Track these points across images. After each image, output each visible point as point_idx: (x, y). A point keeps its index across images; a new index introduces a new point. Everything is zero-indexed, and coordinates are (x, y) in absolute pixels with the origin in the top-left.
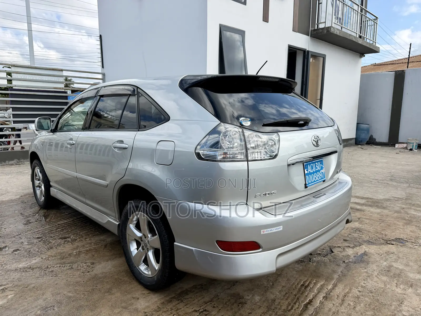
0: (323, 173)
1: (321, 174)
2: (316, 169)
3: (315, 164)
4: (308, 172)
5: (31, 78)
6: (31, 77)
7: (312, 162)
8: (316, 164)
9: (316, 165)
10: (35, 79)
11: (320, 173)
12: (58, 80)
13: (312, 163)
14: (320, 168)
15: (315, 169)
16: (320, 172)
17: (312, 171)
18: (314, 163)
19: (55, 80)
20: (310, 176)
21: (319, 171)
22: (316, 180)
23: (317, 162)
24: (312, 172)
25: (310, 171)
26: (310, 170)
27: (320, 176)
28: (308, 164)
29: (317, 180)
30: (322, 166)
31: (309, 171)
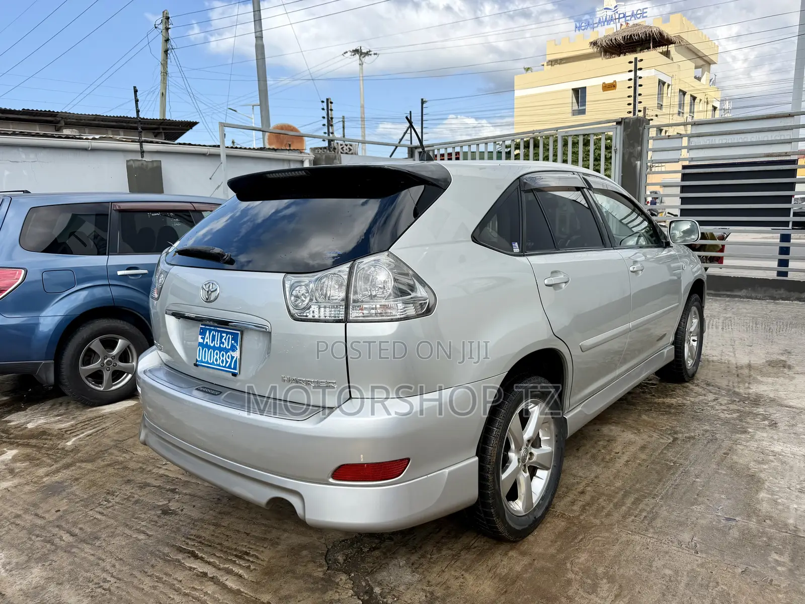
0: (235, 359)
1: (229, 358)
2: (220, 344)
3: (221, 335)
4: (204, 341)
5: (724, 141)
6: (724, 139)
7: (216, 329)
8: (223, 335)
9: (222, 337)
10: (730, 142)
11: (229, 355)
12: (779, 138)
13: (216, 331)
14: (230, 345)
15: (218, 343)
16: (229, 353)
17: (212, 343)
18: (219, 331)
19: (773, 139)
20: (205, 350)
21: (227, 351)
22: (218, 363)
23: (227, 333)
24: (212, 345)
25: (207, 342)
26: (208, 340)
27: (227, 362)
28: (208, 329)
29: (219, 365)
30: (236, 345)
31: (206, 340)
